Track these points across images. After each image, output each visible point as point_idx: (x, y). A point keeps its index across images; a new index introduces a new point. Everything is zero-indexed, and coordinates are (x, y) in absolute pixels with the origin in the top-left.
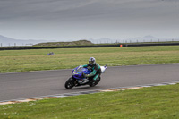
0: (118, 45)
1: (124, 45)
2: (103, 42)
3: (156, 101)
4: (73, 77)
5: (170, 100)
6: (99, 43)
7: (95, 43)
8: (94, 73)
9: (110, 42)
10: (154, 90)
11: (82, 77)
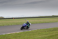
0: (13, 18)
1: (15, 18)
2: (8, 17)
3: (25, 36)
4: (23, 26)
5: (29, 36)
6: (6, 18)
7: (5, 18)
8: (28, 25)
9: (10, 17)
10: (24, 33)
11: (25, 26)
